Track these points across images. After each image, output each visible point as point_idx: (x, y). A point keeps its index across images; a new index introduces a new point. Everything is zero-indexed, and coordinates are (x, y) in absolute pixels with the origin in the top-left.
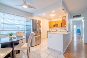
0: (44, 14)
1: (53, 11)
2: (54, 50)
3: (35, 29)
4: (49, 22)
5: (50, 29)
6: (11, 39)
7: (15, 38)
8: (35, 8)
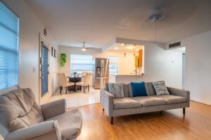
6: (75, 76)
7: (78, 76)
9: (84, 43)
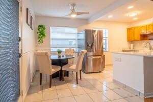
0: (110, 16)
1: (130, 7)
2: (125, 86)
3: (90, 45)
4: (129, 30)
5: (132, 45)
6: (59, 57)
7: (63, 56)
8: (88, 13)
9: (74, 5)
